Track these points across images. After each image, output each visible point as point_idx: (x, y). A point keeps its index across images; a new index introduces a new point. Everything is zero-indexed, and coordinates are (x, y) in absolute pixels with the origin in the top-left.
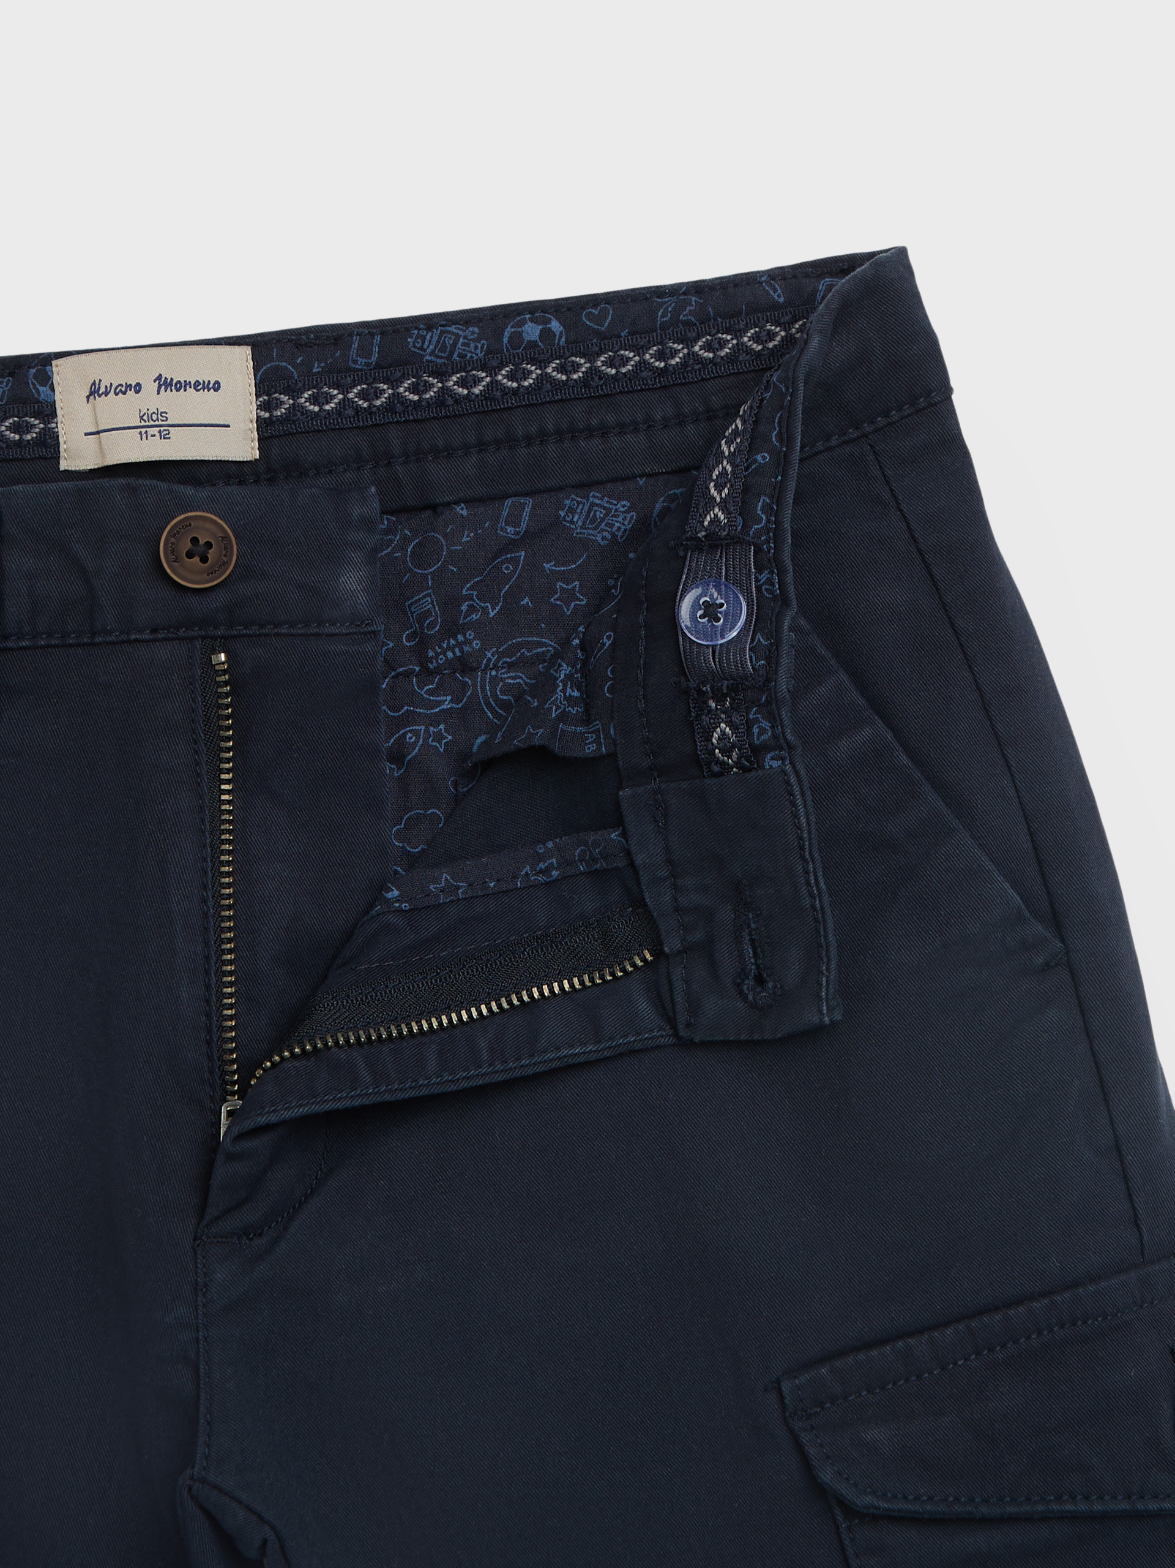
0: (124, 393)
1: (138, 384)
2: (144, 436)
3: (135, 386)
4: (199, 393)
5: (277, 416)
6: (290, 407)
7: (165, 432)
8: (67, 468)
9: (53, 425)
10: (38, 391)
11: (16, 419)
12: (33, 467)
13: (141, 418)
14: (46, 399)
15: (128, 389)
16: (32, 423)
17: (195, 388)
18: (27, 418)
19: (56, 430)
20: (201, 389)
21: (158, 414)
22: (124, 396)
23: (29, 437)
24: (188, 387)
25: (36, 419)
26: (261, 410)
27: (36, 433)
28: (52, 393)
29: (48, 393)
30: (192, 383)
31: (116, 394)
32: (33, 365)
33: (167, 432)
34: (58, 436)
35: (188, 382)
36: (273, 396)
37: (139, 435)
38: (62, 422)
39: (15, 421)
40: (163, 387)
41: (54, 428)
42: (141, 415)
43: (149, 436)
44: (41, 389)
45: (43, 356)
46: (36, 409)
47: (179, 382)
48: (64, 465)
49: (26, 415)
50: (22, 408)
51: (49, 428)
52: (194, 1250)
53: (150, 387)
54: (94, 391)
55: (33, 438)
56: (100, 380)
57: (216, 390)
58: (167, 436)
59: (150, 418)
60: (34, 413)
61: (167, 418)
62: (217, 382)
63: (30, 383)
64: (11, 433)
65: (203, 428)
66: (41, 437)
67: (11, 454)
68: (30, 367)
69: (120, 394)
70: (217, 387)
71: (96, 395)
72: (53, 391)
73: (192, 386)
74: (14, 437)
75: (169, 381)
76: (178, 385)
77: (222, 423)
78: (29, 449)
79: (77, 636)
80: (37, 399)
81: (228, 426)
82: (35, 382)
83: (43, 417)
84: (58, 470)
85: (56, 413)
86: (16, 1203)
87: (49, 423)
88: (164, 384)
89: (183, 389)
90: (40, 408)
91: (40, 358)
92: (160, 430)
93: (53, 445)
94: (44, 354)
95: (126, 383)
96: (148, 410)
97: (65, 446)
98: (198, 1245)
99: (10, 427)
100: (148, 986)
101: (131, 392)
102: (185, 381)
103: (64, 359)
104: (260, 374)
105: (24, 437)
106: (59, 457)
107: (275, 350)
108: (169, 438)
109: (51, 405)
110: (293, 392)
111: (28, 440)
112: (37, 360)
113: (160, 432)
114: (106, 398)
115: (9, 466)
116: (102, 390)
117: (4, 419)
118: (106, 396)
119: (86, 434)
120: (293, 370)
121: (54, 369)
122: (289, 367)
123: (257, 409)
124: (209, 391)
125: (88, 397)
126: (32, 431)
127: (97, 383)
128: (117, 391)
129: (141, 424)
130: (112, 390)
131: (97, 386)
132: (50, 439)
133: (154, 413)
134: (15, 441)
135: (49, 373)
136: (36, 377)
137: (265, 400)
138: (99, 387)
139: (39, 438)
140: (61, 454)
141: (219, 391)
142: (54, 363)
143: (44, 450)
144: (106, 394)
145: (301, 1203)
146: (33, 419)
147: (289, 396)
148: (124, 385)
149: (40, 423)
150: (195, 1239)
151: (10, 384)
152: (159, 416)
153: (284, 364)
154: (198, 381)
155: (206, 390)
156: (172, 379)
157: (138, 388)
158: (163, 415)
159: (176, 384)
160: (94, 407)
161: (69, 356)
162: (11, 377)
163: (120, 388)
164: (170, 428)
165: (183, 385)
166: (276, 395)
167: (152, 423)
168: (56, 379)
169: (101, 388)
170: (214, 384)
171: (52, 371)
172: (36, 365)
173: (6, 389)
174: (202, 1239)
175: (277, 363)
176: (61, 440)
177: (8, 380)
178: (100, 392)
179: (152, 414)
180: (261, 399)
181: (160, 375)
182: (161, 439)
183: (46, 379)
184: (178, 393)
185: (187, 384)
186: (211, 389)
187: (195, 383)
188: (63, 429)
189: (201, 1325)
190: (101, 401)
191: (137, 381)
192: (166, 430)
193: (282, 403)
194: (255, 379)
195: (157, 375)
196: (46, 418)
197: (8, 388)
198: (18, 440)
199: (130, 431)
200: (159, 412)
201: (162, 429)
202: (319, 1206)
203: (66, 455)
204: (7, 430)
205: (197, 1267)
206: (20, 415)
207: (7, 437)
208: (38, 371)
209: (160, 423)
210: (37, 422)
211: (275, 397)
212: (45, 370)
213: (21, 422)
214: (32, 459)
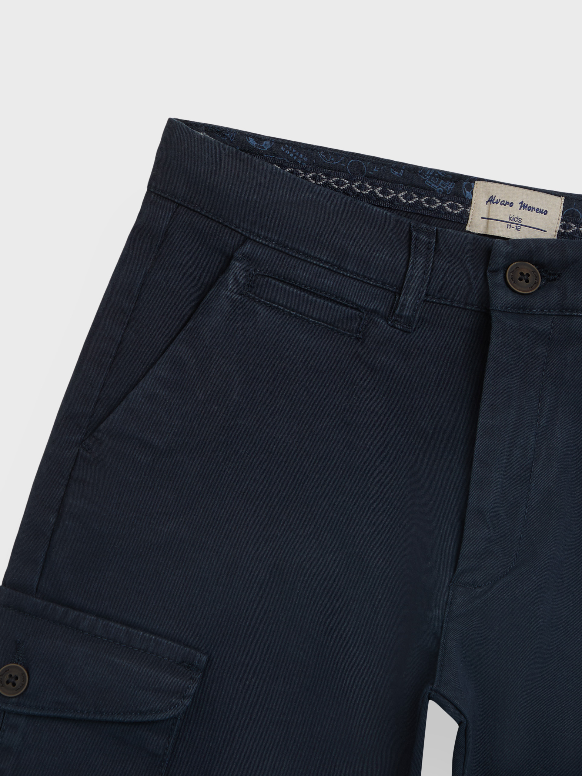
0: (505, 205)
1: (512, 203)
2: (509, 227)
3: (510, 203)
4: (537, 214)
5: (567, 233)
6: (575, 230)
7: (519, 227)
8: (469, 230)
9: (468, 210)
10: (465, 193)
11: (452, 202)
12: (454, 226)
13: (510, 218)
14: (468, 197)
15: (507, 204)
16: (459, 206)
17: (536, 211)
18: (457, 203)
19: (469, 212)
20: (539, 212)
21: (517, 219)
22: (505, 206)
23: (456, 212)
24: (533, 210)
25: (461, 205)
26: (561, 228)
27: (460, 211)
28: (471, 195)
29: (470, 195)
30: (536, 208)
31: (501, 205)
32: (466, 180)
33: (520, 228)
34: (469, 215)
35: (534, 208)
36: (568, 223)
37: (507, 226)
38: (473, 210)
39: (452, 203)
40: (523, 207)
41: (468, 211)
42: (510, 217)
43: (511, 227)
44: (467, 192)
45: (472, 178)
46: (463, 201)
47: (530, 207)
48: (468, 228)
49: (457, 202)
50: (457, 198)
51: (466, 210)
52: (449, 587)
53: (517, 206)
54: (491, 200)
55: (458, 213)
56: (495, 196)
57: (545, 214)
58: (519, 229)
59: (514, 219)
60: (461, 202)
61: (521, 221)
62: (546, 211)
63: (463, 188)
64: (449, 208)
65: (536, 230)
66: (461, 213)
67: (446, 217)
68: (464, 181)
69: (503, 205)
70: (546, 213)
71: (492, 202)
72: (472, 194)
73: (535, 210)
74: (449, 210)
75: (526, 205)
76: (529, 208)
77: (544, 229)
78: (455, 217)
79: (458, 303)
80: (464, 196)
81: (546, 231)
82: (465, 188)
83: (465, 205)
84: (464, 230)
85: (471, 205)
86: (370, 549)
87: (466, 208)
88: (523, 206)
89: (531, 210)
90: (465, 200)
91: (470, 178)
92: (517, 226)
93: (466, 218)
94: (472, 177)
95: (507, 201)
96: (514, 216)
97: (471, 220)
98: (451, 585)
99: (449, 205)
100: (455, 465)
101: (508, 206)
102: (533, 207)
103: (481, 182)
104: (565, 212)
105: (454, 211)
106: (467, 224)
107: (575, 203)
108: (520, 230)
109: (470, 200)
110: (578, 224)
111: (455, 213)
112: (468, 179)
113: (516, 227)
114: (496, 205)
115: (443, 221)
116: (495, 201)
117: (447, 201)
118: (496, 204)
119: (482, 218)
120: (580, 214)
121: (475, 185)
122: (579, 212)
123: (560, 227)
124: (542, 214)
125: (487, 202)
126: (458, 210)
127: (494, 197)
128: (502, 203)
129: (509, 221)
130: (500, 203)
131: (493, 198)
132: (465, 215)
133: (516, 218)
134: (449, 212)
135: (473, 186)
136: (466, 186)
137: (564, 224)
138: (494, 199)
139: (460, 214)
140: (468, 223)
141: (546, 215)
142: (476, 182)
143: (461, 219)
144: (497, 203)
145: (501, 578)
146: (460, 205)
147: (576, 225)
148: (506, 201)
149: (463, 207)
150: (450, 582)
151: (454, 186)
152: (518, 219)
153: (577, 210)
154: (538, 208)
155: (541, 213)
156: (527, 205)
157: (511, 205)
158: (520, 220)
159: (529, 207)
160: (489, 208)
161: (483, 181)
162: (455, 183)
163: (503, 202)
164: (521, 226)
165: (532, 208)
166: (570, 223)
167: (514, 222)
168: (475, 189)
169: (495, 200)
170: (545, 211)
171: (474, 186)
172: (468, 181)
173: (451, 188)
174: (454, 583)
175: (574, 209)
176: (470, 217)
177: (453, 184)
178: (494, 202)
179: (515, 218)
180: (562, 223)
181: (523, 201)
182: (516, 230)
183: (470, 189)
184: (529, 211)
185: (533, 208)
186: (543, 213)
187: (537, 209)
188: (472, 213)
189: (445, 621)
190: (493, 206)
191: (512, 201)
192: (519, 226)
193: (572, 227)
194: (562, 213)
195: (521, 201)
196: (466, 206)
197: (452, 188)
198: (451, 212)
199: (504, 223)
200: (519, 218)
201: (518, 226)
202: (509, 580)
203: (470, 224)
204: (447, 206)
205: (449, 594)
206: (455, 201)
207: (446, 209)
208: (468, 184)
209: (518, 223)
210: (461, 206)
211: (569, 224)
212: (471, 184)
213: (454, 204)
214: (454, 222)
